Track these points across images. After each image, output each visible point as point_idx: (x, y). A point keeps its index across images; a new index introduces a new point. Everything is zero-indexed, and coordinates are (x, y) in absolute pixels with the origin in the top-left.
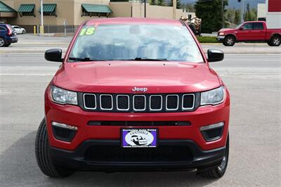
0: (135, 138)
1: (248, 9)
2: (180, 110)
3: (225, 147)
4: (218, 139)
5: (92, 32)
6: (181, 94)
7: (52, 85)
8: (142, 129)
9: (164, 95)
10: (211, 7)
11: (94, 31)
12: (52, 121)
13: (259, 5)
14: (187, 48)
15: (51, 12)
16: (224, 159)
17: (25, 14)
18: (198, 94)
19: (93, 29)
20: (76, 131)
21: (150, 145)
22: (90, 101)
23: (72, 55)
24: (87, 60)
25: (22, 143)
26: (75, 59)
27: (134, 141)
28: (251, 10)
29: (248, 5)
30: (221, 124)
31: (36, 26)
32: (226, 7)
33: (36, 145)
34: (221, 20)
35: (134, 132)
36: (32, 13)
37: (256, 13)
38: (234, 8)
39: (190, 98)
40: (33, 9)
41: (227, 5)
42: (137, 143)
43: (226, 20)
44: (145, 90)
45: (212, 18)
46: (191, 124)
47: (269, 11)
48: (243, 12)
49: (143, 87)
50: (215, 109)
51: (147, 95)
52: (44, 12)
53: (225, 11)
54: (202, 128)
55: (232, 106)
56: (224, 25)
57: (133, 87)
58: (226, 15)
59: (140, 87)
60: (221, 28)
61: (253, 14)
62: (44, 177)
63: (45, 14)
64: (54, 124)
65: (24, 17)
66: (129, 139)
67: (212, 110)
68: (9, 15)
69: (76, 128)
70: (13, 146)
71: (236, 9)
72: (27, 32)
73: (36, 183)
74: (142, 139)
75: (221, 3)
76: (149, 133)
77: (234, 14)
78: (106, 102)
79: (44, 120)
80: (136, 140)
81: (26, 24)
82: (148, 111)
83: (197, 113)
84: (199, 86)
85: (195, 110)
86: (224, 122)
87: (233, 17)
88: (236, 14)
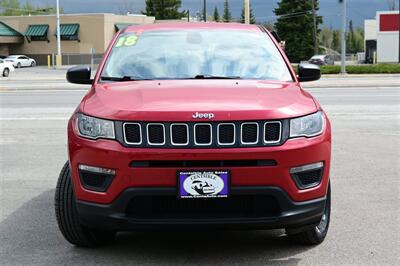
0: (198, 185)
1: (351, 28)
2: (261, 144)
3: (325, 198)
4: (315, 186)
5: (133, 43)
6: (261, 122)
7: (79, 112)
8: (207, 171)
9: (238, 123)
10: (298, 25)
11: (136, 41)
12: (78, 164)
13: (367, 22)
14: (268, 67)
15: (71, 35)
16: (324, 218)
17: (34, 38)
18: (287, 122)
19: (135, 38)
20: (114, 176)
21: (219, 194)
22: (132, 132)
23: (106, 74)
24: (127, 79)
25: (35, 204)
26: (109, 79)
27: (196, 189)
28: (355, 30)
29: (351, 23)
30: (320, 165)
31: (51, 56)
32: (320, 26)
33: (56, 200)
34: (313, 44)
35: (196, 176)
36: (44, 38)
37: (362, 34)
38: (331, 28)
39: (275, 127)
40: (46, 33)
41: (321, 22)
42: (200, 191)
43: (321, 44)
44: (211, 116)
45: (301, 41)
46: (276, 164)
47: (381, 30)
48: (344, 30)
49: (208, 112)
50: (310, 143)
51: (214, 122)
52: (61, 36)
53: (319, 31)
54: (294, 170)
55: (333, 137)
56: (317, 51)
57: (194, 113)
58: (319, 37)
59: (203, 112)
61: (357, 36)
62: (67, 246)
63: (63, 38)
64: (82, 167)
65: (33, 43)
66: (189, 186)
68: (12, 40)
69: (114, 172)
70: (23, 207)
71: (333, 29)
72: (37, 65)
73: (56, 254)
74: (207, 185)
75: (312, 20)
77: (332, 36)
78: (156, 135)
79: (67, 165)
80: (199, 188)
81: (36, 53)
82: (215, 146)
83: (284, 147)
84: (286, 111)
85: (282, 143)
86: (324, 162)
87: (331, 40)
88: (335, 35)
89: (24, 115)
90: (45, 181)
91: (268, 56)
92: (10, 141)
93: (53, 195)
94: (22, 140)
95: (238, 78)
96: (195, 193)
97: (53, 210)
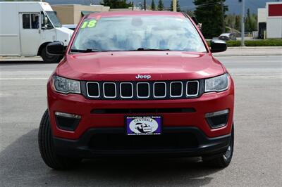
0: (139, 126)
1: (248, 14)
2: (184, 97)
3: (230, 135)
4: (223, 127)
5: (93, 25)
6: (184, 81)
8: (146, 116)
9: (168, 82)
10: (211, 12)
11: (96, 24)
12: (55, 112)
13: (259, 10)
14: (189, 42)
16: (229, 149)
18: (203, 81)
19: (95, 22)
20: (80, 120)
21: (154, 132)
22: (93, 90)
23: (74, 47)
24: (89, 51)
25: (25, 139)
26: (77, 51)
27: (138, 128)
28: (251, 15)
29: (248, 10)
30: (226, 112)
32: (226, 13)
34: (221, 25)
35: (138, 120)
37: (256, 18)
38: (234, 14)
39: (195, 84)
41: (227, 10)
42: (141, 130)
43: (228, 26)
44: (149, 77)
45: (212, 24)
46: (195, 111)
47: (269, 15)
48: (243, 15)
49: (147, 74)
50: (219, 96)
51: (151, 82)
53: (225, 16)
54: (208, 115)
55: (236, 92)
56: (224, 31)
57: (137, 75)
58: (226, 21)
59: (143, 75)
60: (221, 33)
61: (253, 19)
62: (47, 169)
64: (58, 114)
66: (133, 126)
67: (217, 97)
69: (80, 117)
70: (16, 142)
71: (236, 14)
73: (39, 175)
74: (146, 126)
75: (221, 8)
76: (154, 120)
77: (235, 20)
78: (110, 91)
79: (47, 112)
80: (140, 128)
82: (152, 98)
83: (201, 99)
84: (203, 73)
85: (199, 96)
86: (229, 109)
87: (234, 22)
88: (237, 19)
89: (17, 76)
90: (32, 123)
91: (189, 34)
92: (7, 95)
93: (37, 133)
94: (16, 94)
95: (168, 50)
96: (137, 132)
97: (37, 143)
